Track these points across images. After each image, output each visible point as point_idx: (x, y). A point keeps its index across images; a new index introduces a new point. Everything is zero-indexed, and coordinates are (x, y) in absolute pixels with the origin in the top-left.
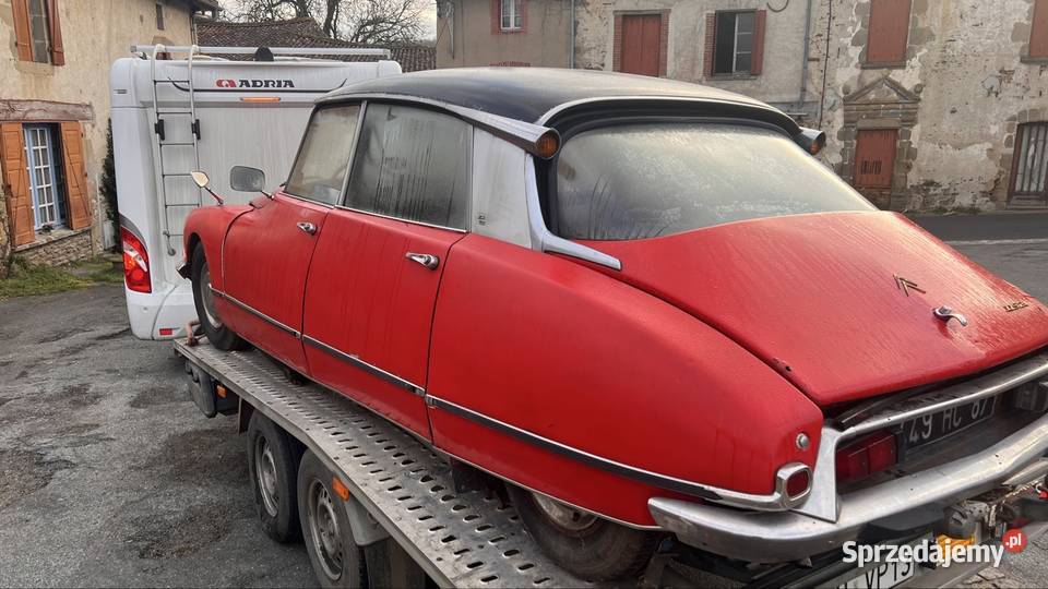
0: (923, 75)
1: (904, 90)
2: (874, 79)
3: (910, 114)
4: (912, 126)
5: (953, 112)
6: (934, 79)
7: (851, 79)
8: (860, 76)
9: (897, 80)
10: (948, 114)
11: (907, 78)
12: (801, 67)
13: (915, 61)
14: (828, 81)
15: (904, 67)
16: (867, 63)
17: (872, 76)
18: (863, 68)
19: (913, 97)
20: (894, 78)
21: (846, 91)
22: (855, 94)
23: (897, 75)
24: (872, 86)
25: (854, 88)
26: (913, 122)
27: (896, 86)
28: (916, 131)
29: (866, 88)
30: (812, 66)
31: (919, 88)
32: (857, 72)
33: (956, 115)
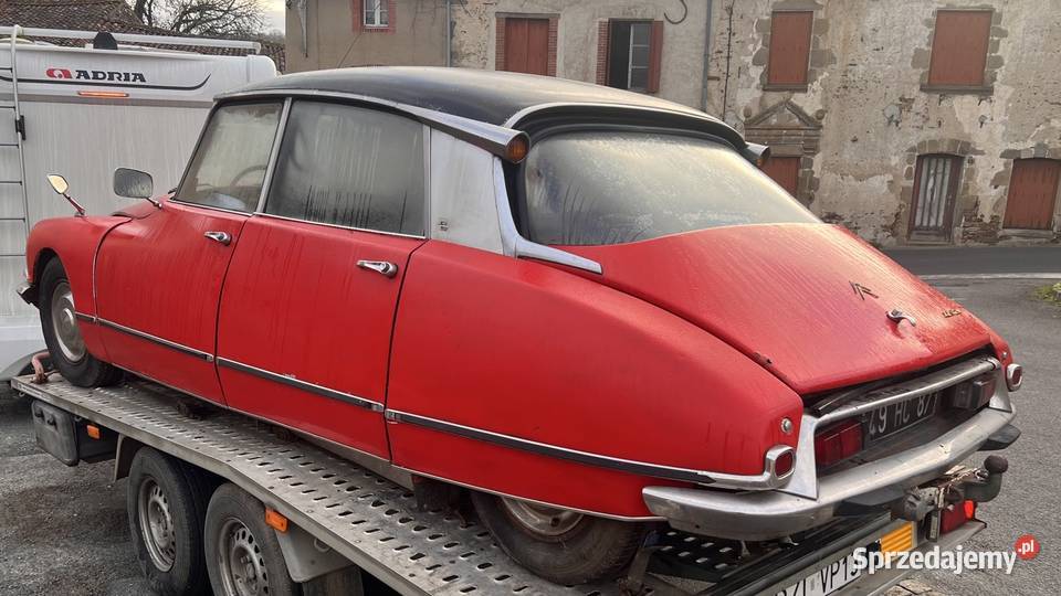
0: (825, 100)
1: (805, 115)
2: (776, 102)
3: (812, 141)
4: (814, 154)
5: (855, 140)
6: (834, 105)
7: (753, 101)
8: (762, 99)
9: (800, 105)
10: (849, 143)
11: (809, 102)
12: (700, 85)
13: (816, 85)
14: (729, 103)
15: (806, 91)
16: (768, 85)
17: (774, 98)
18: (764, 90)
19: (814, 123)
20: (795, 102)
21: (747, 113)
22: (756, 118)
23: (798, 99)
24: (774, 110)
25: (755, 112)
26: (814, 150)
27: (798, 111)
28: (818, 159)
29: (768, 112)
30: (713, 85)
31: (821, 114)
32: (758, 94)
33: (857, 145)
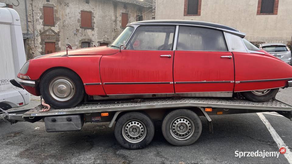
0: (59, 29)
1: (55, 32)
2: (47, 29)
3: (58, 38)
4: (59, 42)
5: (68, 39)
6: (62, 30)
7: (41, 28)
8: (44, 28)
9: (54, 30)
10: (66, 39)
11: (56, 29)
12: (26, 23)
13: (57, 25)
14: (35, 28)
15: (54, 26)
16: (45, 24)
17: (47, 28)
18: (44, 26)
19: (58, 34)
20: (52, 29)
21: (40, 31)
22: (43, 32)
23: (53, 28)
24: (47, 31)
25: (42, 31)
26: (59, 41)
27: (53, 31)
28: (60, 43)
29: (46, 31)
30: (29, 23)
31: (59, 32)
32: (43, 26)
33: (68, 40)
